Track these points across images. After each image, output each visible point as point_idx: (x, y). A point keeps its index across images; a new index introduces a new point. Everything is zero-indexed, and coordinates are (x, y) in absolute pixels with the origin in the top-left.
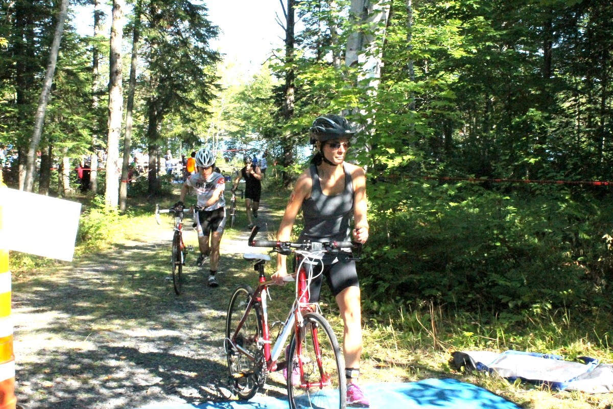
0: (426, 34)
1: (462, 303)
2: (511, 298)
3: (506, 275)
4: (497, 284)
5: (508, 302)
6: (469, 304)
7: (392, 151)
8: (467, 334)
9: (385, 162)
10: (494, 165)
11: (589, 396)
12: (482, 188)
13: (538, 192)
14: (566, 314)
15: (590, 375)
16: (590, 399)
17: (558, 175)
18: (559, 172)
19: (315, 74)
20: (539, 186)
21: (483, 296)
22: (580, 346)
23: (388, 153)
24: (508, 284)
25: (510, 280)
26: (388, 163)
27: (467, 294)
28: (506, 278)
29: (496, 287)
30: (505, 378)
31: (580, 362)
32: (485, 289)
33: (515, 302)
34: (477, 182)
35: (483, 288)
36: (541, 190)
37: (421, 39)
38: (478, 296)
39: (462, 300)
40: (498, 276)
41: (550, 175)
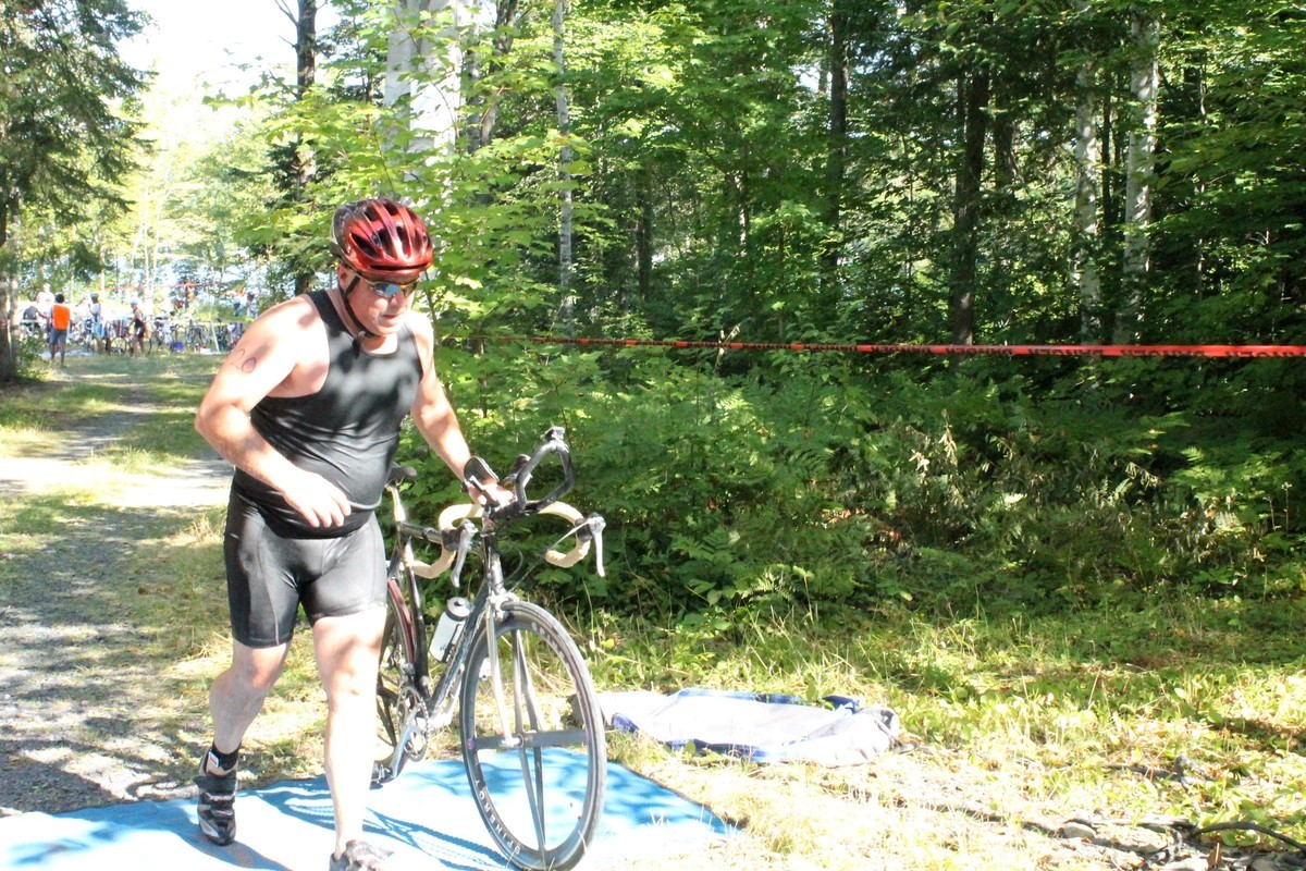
0: (596, 39)
1: (620, 597)
2: (712, 585)
3: (705, 538)
4: (687, 558)
5: (705, 593)
6: (634, 600)
7: (475, 284)
8: (616, 659)
9: (463, 308)
10: (682, 313)
11: (825, 771)
12: (667, 361)
13: (785, 369)
14: (810, 614)
15: (832, 730)
16: (826, 778)
17: (824, 334)
18: (825, 329)
19: (302, 120)
20: (789, 358)
21: (662, 582)
22: (832, 675)
23: (468, 287)
24: (710, 557)
25: (714, 548)
26: (469, 309)
27: (626, 578)
28: (707, 544)
29: (687, 564)
30: (660, 743)
31: (827, 707)
32: (667, 569)
33: (720, 593)
34: (658, 349)
35: (664, 566)
36: (790, 364)
37: (589, 50)
38: (652, 582)
39: (619, 591)
40: (690, 540)
41: (807, 335)
